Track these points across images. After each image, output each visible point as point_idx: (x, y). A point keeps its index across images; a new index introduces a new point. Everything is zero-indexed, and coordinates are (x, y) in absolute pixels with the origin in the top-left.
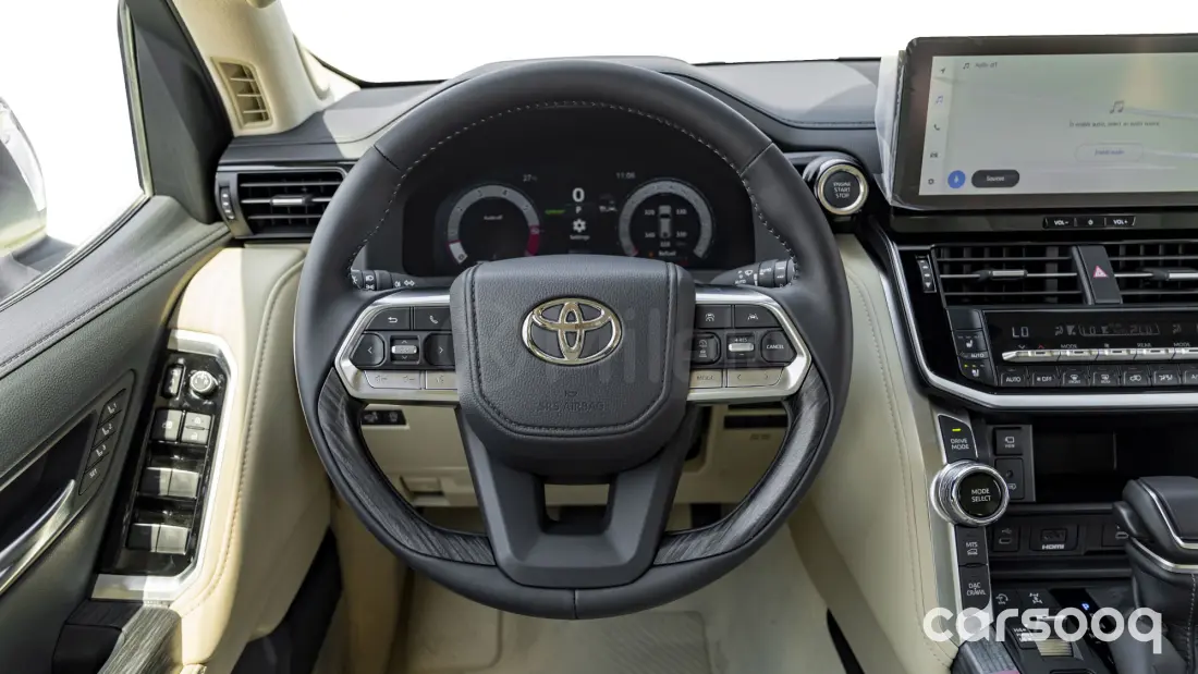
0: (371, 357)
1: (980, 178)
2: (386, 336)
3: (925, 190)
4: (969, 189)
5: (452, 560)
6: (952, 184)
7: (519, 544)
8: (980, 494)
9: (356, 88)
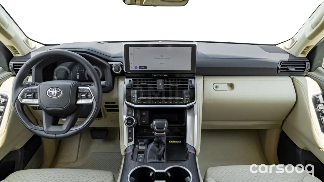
0: (24, 97)
1: (140, 67)
2: (27, 93)
3: (131, 69)
4: (138, 69)
5: (36, 130)
6: (135, 68)
7: (48, 127)
8: (130, 122)
9: (44, 46)
